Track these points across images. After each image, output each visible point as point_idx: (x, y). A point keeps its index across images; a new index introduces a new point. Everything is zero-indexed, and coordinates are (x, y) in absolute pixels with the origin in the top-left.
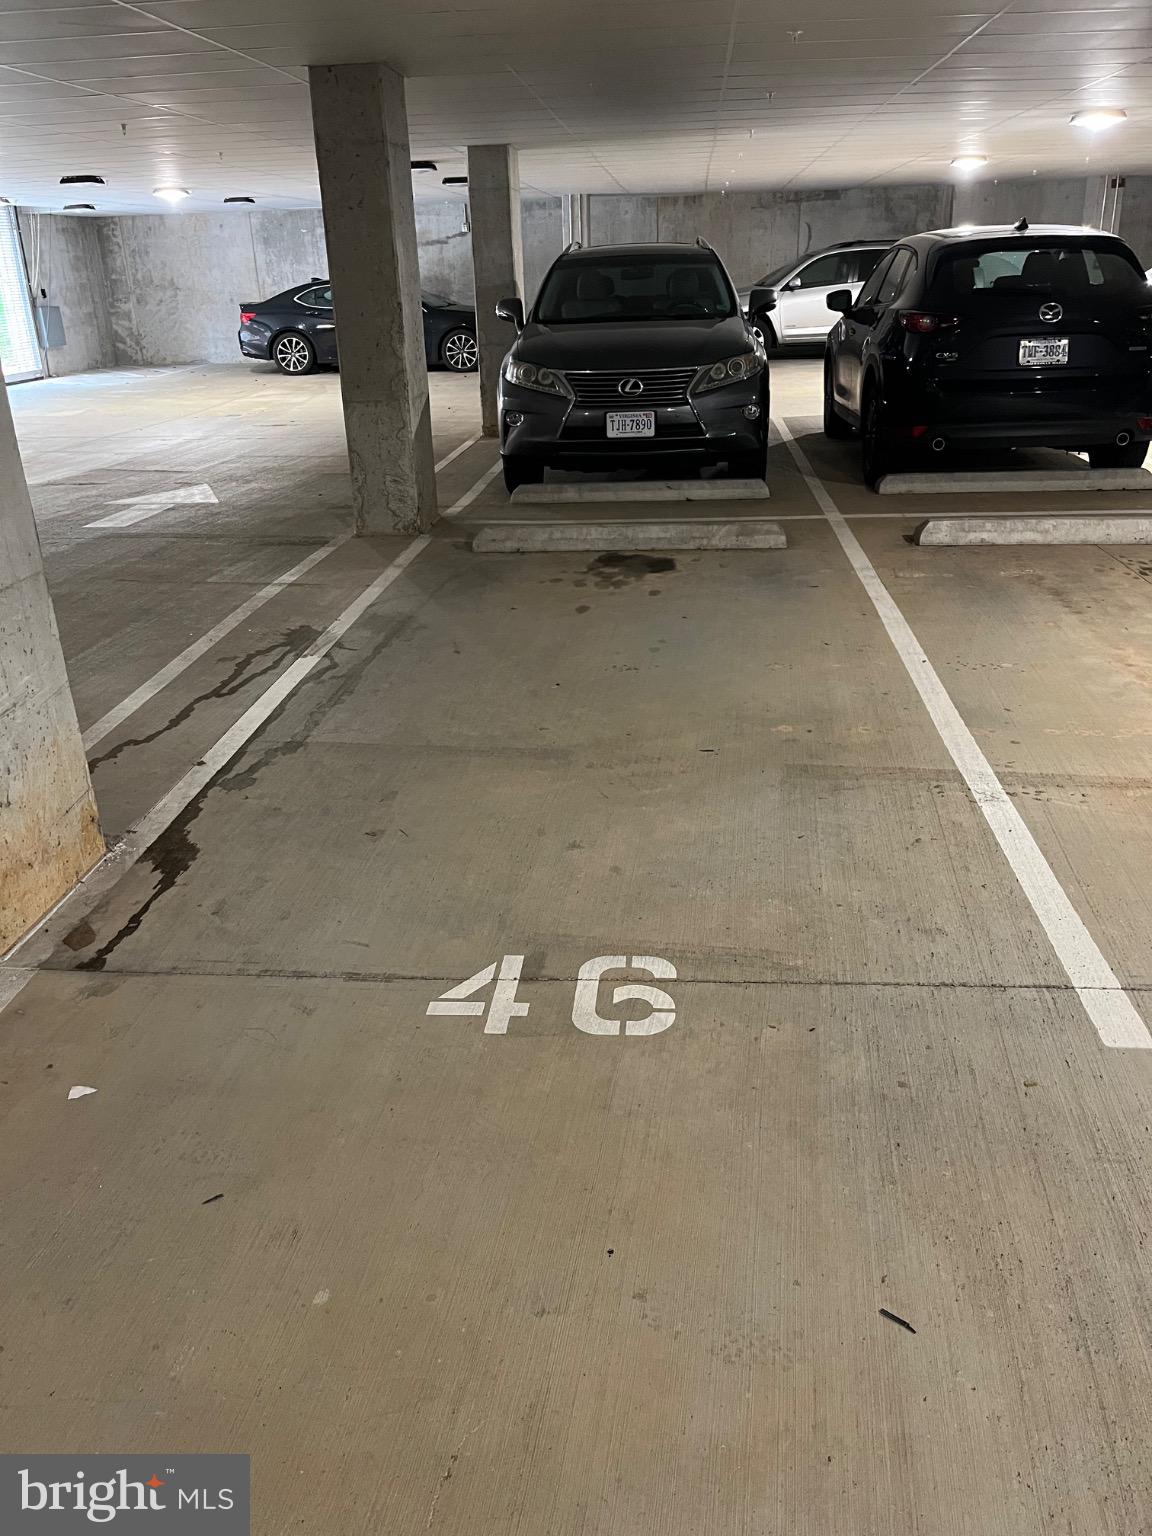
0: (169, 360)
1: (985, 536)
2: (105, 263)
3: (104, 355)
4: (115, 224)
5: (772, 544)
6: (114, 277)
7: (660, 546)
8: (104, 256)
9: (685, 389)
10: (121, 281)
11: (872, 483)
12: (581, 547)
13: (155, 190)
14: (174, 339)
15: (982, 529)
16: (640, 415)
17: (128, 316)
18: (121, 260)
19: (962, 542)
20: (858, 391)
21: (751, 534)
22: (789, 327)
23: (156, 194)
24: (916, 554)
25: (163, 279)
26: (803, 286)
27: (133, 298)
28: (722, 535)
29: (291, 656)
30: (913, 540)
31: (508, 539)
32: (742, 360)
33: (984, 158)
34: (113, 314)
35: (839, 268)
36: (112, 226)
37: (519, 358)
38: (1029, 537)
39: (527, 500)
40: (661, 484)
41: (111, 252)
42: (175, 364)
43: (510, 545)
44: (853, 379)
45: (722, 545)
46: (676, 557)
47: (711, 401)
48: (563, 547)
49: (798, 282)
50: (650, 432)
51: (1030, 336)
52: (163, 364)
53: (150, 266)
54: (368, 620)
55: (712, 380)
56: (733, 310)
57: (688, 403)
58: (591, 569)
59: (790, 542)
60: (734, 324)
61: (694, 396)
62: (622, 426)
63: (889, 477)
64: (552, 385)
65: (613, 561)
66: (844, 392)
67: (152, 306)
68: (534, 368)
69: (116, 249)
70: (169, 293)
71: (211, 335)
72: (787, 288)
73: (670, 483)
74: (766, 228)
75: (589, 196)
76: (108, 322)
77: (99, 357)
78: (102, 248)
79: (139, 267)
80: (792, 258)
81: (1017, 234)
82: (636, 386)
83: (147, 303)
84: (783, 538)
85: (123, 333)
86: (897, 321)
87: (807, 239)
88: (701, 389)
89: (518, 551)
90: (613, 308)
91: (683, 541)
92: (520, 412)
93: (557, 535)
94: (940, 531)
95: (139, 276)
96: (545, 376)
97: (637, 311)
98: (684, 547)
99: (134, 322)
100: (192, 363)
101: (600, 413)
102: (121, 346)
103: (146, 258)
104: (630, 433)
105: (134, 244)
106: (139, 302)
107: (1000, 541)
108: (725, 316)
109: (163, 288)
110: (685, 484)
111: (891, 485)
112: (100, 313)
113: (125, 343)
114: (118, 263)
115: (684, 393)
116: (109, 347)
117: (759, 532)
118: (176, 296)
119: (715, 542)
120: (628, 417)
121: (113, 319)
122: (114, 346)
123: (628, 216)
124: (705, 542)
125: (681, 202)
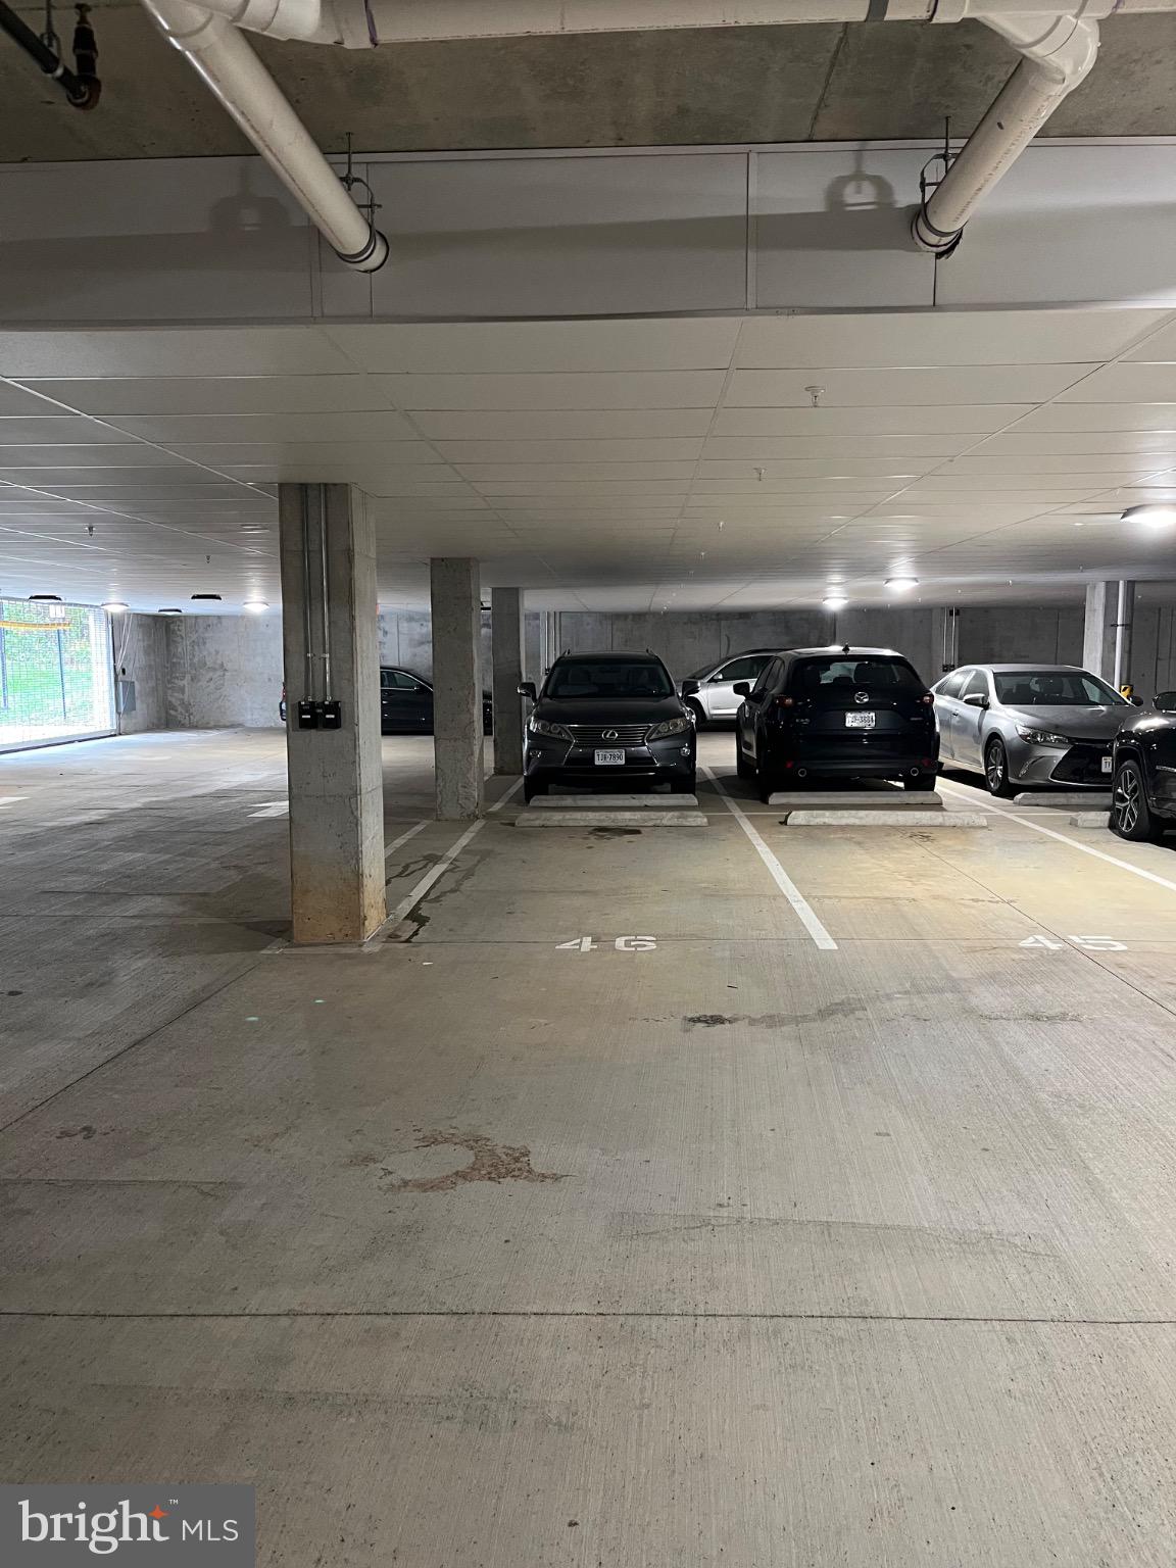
0: (212, 724)
1: (826, 820)
2: (168, 650)
3: (159, 719)
4: (181, 621)
5: (699, 823)
6: (175, 660)
7: (631, 824)
8: (168, 645)
9: (644, 737)
10: (179, 663)
11: (765, 801)
12: (582, 824)
13: (246, 603)
14: (218, 708)
15: (824, 816)
16: (616, 752)
17: (182, 690)
18: (182, 647)
19: (812, 823)
20: (754, 744)
21: (685, 817)
22: (715, 708)
23: (245, 606)
24: (784, 828)
25: (215, 663)
26: (723, 680)
27: (188, 677)
28: (668, 818)
29: (431, 865)
30: (784, 823)
31: (537, 819)
32: (679, 721)
33: (845, 598)
34: (170, 688)
35: (752, 667)
36: (178, 623)
37: (538, 718)
38: (851, 821)
39: (540, 805)
40: (628, 796)
41: (174, 641)
42: (217, 727)
43: (537, 823)
44: (751, 737)
45: (669, 823)
46: (641, 829)
47: (659, 745)
48: (571, 823)
49: (721, 677)
50: (623, 762)
51: (852, 710)
52: (206, 727)
53: (205, 653)
54: (465, 851)
55: (659, 732)
56: (672, 693)
57: (644, 745)
58: (591, 833)
59: (710, 823)
60: (671, 701)
61: (649, 741)
62: (602, 758)
63: (774, 794)
64: (560, 733)
65: (601, 831)
66: (749, 747)
67: (203, 683)
68: (548, 724)
69: (179, 640)
70: (220, 673)
71: (249, 704)
72: (712, 680)
73: (634, 796)
74: (695, 638)
75: (560, 613)
76: (165, 693)
77: (155, 721)
78: (168, 639)
79: (197, 653)
80: (715, 660)
81: (843, 653)
82: (613, 734)
83: (199, 681)
84: (705, 820)
85: (176, 703)
86: (773, 702)
87: (726, 646)
88: (653, 736)
89: (543, 826)
90: (595, 689)
91: (645, 821)
92: (539, 749)
93: (568, 817)
94: (798, 817)
95: (196, 660)
96: (555, 728)
97: (607, 691)
98: (646, 824)
99: (187, 694)
100: (232, 726)
101: (588, 750)
102: (172, 712)
103: (202, 647)
104: (609, 762)
105: (194, 637)
106: (192, 680)
107: (834, 823)
108: (667, 696)
109: (214, 670)
110: (644, 796)
111: (775, 799)
112: (160, 688)
113: (176, 711)
114: (180, 650)
115: (643, 739)
116: (164, 715)
117: (691, 817)
118: (224, 675)
119: (665, 822)
120: (609, 752)
121: (170, 692)
122: (167, 712)
123: (590, 627)
124: (658, 821)
125: (631, 617)
